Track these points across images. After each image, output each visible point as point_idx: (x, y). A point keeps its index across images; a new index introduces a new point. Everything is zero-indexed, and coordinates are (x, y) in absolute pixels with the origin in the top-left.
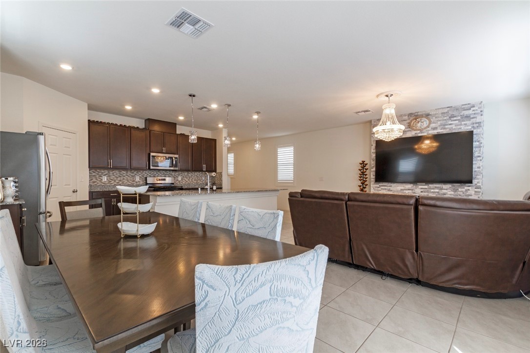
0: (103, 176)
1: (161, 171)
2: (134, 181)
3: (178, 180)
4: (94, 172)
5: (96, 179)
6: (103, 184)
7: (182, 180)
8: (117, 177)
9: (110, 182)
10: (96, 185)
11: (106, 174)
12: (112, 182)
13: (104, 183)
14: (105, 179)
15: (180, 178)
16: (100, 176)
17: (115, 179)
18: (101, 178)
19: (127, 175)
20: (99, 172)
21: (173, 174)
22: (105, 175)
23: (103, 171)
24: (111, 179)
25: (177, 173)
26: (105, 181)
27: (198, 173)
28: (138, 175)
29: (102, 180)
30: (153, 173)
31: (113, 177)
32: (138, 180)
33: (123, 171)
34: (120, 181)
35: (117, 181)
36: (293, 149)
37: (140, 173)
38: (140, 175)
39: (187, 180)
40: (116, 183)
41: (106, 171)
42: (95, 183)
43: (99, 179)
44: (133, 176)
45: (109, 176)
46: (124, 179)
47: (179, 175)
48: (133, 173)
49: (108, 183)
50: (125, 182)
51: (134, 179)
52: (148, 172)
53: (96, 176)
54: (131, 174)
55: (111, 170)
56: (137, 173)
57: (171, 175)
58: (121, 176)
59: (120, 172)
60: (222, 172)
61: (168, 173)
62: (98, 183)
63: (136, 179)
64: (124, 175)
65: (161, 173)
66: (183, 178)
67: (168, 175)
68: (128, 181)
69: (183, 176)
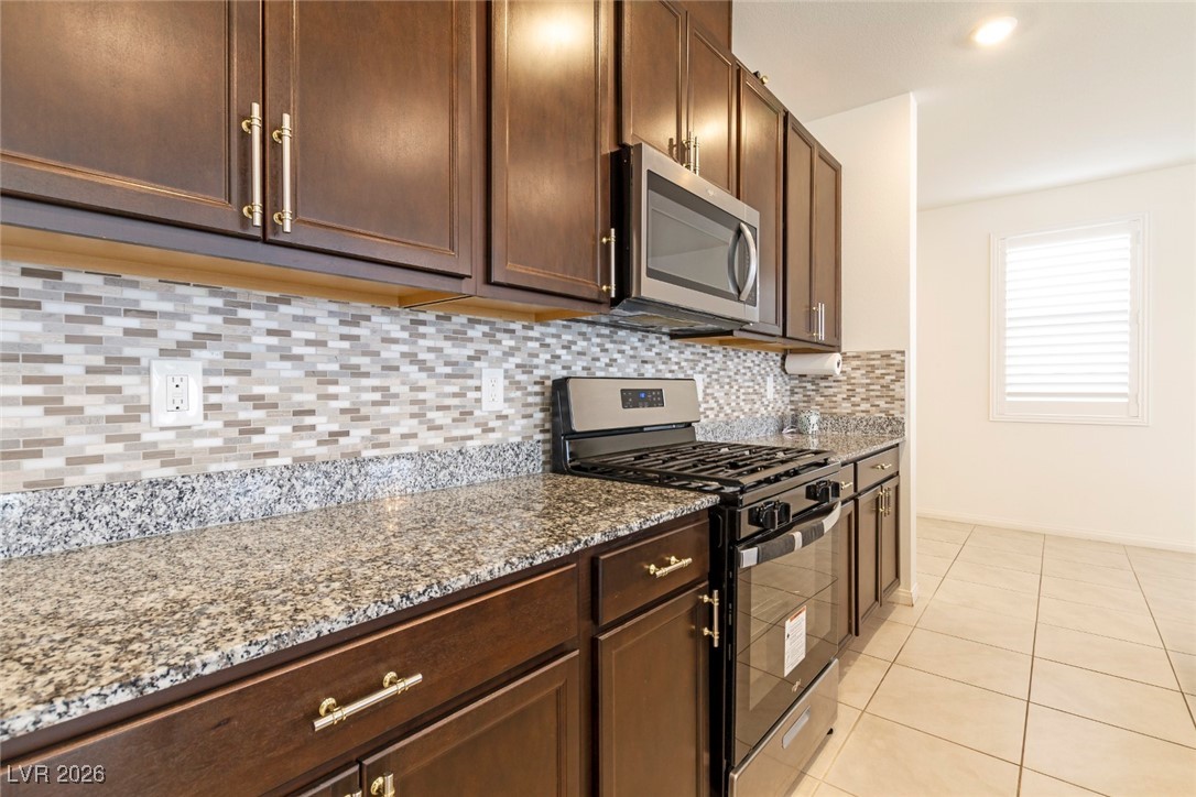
0: (163, 371)
2: (466, 414)
4: (10, 299)
5: (53, 406)
6: (154, 471)
8: (325, 379)
9: (248, 430)
10: (54, 484)
11: (201, 340)
12: (275, 433)
13: (167, 458)
16: (116, 364)
17: (307, 398)
18: (128, 382)
19: (412, 358)
20: (96, 309)
21: (673, 355)
22: (182, 350)
23: (149, 301)
24: (258, 402)
26: (183, 430)
27: (754, 356)
28: (496, 363)
29: (136, 411)
30: (581, 344)
31: (287, 370)
32: (499, 405)
33: (386, 310)
34: (354, 413)
35: (324, 424)
37: (508, 342)
38: (512, 363)
39: (721, 397)
40: (307, 446)
41: (201, 298)
42: (36, 467)
43: (96, 406)
44: (459, 372)
45: (239, 364)
46: (387, 397)
47: (694, 365)
48: (458, 337)
49: (228, 448)
50: (396, 431)
51: (472, 395)
52: (558, 336)
53: (58, 359)
54: (450, 349)
55: (260, 295)
56: (490, 337)
57: (667, 361)
58: (364, 362)
59: (355, 321)
60: (903, 353)
61: (655, 350)
62: (78, 461)
63: (485, 395)
64: (392, 353)
65: (621, 352)
66: (708, 385)
67: (652, 362)
68: (420, 416)
69: (710, 376)
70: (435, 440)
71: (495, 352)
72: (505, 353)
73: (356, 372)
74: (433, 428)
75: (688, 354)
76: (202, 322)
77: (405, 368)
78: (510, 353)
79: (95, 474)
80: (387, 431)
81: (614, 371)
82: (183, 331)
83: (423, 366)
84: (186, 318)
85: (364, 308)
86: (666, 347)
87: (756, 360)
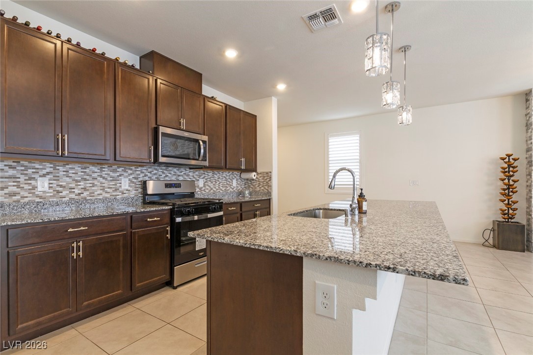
0: (40, 179)
2: (116, 190)
3: (198, 186)
4: (11, 167)
5: (18, 187)
6: (38, 200)
7: (204, 185)
8: (77, 181)
9: (58, 192)
10: (18, 201)
11: (48, 173)
12: (64, 193)
13: (41, 197)
14: (43, 185)
15: (201, 183)
16: (30, 179)
17: (73, 185)
18: (33, 182)
19: (101, 176)
20: (27, 168)
21: (191, 174)
22: (44, 176)
23: (37, 166)
24: (61, 186)
26: (44, 192)
27: (227, 173)
28: (126, 177)
29: (34, 188)
30: (155, 172)
31: (68, 179)
32: (127, 187)
33: (93, 164)
34: (85, 189)
35: (77, 191)
36: (358, 138)
37: (130, 172)
38: (131, 177)
39: (212, 186)
40: (73, 196)
41: (48, 165)
42: (15, 198)
43: (26, 187)
44: (115, 179)
45: (56, 178)
46: (94, 185)
47: (200, 176)
48: (115, 171)
49: (54, 196)
50: (96, 193)
51: (118, 185)
52: (147, 170)
53: (19, 178)
54: (111, 174)
55: (62, 163)
56: (125, 171)
57: (188, 175)
58: (87, 177)
59: (85, 168)
60: (271, 172)
61: (183, 173)
62: (23, 197)
63: (122, 185)
64: (95, 175)
65: (171, 173)
66: (206, 182)
67: (182, 176)
68: (103, 190)
69: (206, 179)
70: (108, 195)
71: (126, 174)
72: (129, 175)
73: (85, 180)
74: (107, 192)
75: (197, 173)
76: (48, 170)
77: (99, 178)
78: (131, 174)
79: (26, 200)
80: (94, 193)
81: (167, 178)
82: (44, 172)
83: (104, 178)
84: (45, 169)
85: (88, 165)
86: (188, 171)
87: (228, 175)
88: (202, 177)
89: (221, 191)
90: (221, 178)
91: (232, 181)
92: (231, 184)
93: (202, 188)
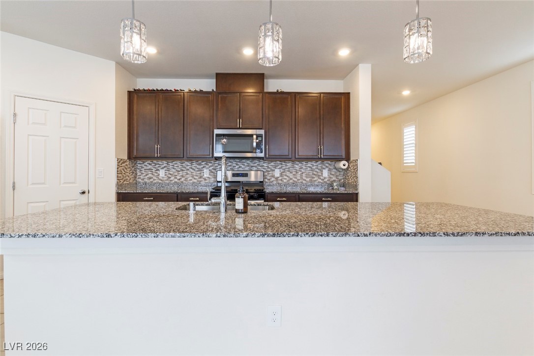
0: (161, 170)
1: (244, 161)
2: (201, 177)
3: (273, 176)
4: (150, 164)
5: (152, 174)
6: (160, 182)
7: (281, 175)
8: (178, 171)
9: (169, 178)
10: (152, 182)
11: (165, 167)
12: (172, 178)
13: (161, 180)
14: (162, 173)
15: (277, 173)
16: (157, 170)
17: (176, 174)
18: (158, 172)
19: (191, 168)
20: (156, 164)
21: (265, 165)
22: (163, 168)
23: (160, 163)
24: (170, 174)
25: (272, 164)
26: (163, 177)
27: (313, 163)
28: (208, 168)
29: (159, 175)
31: (174, 170)
32: (208, 176)
33: (187, 161)
34: (182, 176)
35: (178, 178)
37: (210, 165)
38: (211, 168)
39: (291, 176)
40: (176, 180)
41: (165, 162)
42: (152, 180)
43: (156, 174)
44: (200, 170)
45: (169, 170)
46: (187, 174)
47: (275, 167)
48: (200, 164)
49: (167, 180)
50: (189, 179)
51: (202, 174)
53: (153, 170)
54: (198, 166)
55: (171, 161)
56: (206, 164)
57: (262, 166)
58: (184, 169)
59: (183, 164)
61: (257, 164)
62: (154, 180)
63: (204, 174)
64: (188, 167)
66: (283, 172)
67: (256, 167)
68: (193, 177)
69: (284, 169)
70: (195, 181)
71: (207, 166)
73: (183, 170)
74: (195, 179)
76: (165, 165)
77: (190, 170)
78: (211, 166)
79: (155, 181)
80: (187, 179)
81: (241, 169)
82: (163, 166)
83: (193, 169)
84: (163, 164)
85: (184, 161)
86: (262, 163)
87: (315, 164)
88: (279, 167)
89: (304, 182)
90: (304, 168)
91: (322, 171)
92: (320, 174)
93: (277, 178)
